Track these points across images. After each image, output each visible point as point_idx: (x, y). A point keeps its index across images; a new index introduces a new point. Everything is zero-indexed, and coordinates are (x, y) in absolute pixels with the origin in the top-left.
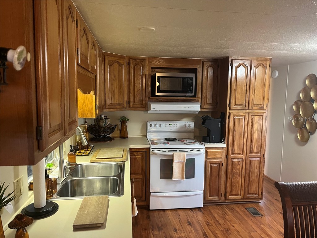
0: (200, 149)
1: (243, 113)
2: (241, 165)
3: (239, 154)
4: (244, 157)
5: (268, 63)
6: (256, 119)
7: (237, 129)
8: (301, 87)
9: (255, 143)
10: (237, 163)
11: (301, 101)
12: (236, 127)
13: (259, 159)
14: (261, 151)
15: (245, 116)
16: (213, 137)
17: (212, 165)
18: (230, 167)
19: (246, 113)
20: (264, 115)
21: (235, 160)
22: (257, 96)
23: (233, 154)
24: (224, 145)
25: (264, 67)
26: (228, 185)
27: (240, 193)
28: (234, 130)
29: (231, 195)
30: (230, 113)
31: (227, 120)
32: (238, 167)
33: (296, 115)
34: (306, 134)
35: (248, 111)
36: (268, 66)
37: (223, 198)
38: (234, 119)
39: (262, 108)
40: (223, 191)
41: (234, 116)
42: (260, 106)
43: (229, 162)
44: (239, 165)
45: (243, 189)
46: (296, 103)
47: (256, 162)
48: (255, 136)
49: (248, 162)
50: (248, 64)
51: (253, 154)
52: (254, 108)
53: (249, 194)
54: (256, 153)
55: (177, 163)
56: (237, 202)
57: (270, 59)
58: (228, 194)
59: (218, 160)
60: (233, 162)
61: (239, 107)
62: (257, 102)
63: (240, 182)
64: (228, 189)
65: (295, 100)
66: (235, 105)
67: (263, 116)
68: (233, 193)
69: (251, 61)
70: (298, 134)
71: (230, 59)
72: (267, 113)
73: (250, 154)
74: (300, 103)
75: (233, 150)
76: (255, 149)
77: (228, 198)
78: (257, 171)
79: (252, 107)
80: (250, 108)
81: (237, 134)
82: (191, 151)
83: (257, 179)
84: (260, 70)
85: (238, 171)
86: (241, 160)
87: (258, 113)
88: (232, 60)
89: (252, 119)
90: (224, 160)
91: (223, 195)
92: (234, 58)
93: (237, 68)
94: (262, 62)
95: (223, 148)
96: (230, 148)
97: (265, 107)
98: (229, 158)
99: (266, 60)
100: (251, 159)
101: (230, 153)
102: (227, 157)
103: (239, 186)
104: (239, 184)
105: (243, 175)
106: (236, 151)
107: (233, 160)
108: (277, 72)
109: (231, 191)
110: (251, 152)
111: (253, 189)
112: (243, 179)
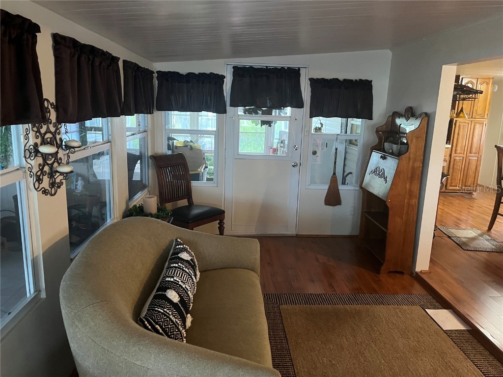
1: (467, 121)
2: (461, 162)
3: (462, 153)
4: (465, 156)
5: (491, 81)
6: (478, 126)
7: (461, 134)
10: (458, 160)
12: (460, 132)
13: (477, 158)
14: (479, 152)
15: (468, 123)
18: (452, 163)
19: (469, 120)
21: (457, 158)
22: (480, 107)
23: (456, 153)
24: (450, 146)
25: (488, 84)
27: (458, 185)
28: (458, 134)
29: (451, 186)
30: (456, 121)
31: (454, 126)
32: (459, 164)
35: (472, 119)
36: (491, 84)
38: (460, 125)
39: (483, 117)
41: (459, 123)
42: (482, 115)
43: (452, 160)
45: (461, 182)
47: (474, 161)
48: (476, 140)
49: (468, 160)
50: (475, 81)
51: (473, 154)
52: (477, 117)
53: (466, 186)
54: (475, 153)
56: (455, 192)
57: (493, 78)
58: (448, 185)
60: (455, 160)
62: (479, 111)
63: (459, 176)
64: (449, 181)
67: (483, 123)
68: (452, 185)
69: (478, 79)
71: (461, 78)
72: (486, 122)
73: (469, 154)
75: (456, 150)
76: (474, 150)
77: (448, 188)
78: (474, 168)
79: (475, 116)
80: (473, 117)
83: (474, 175)
84: (483, 86)
85: (458, 167)
86: (462, 158)
87: (479, 121)
88: (462, 78)
89: (475, 125)
90: (448, 158)
94: (486, 80)
96: (454, 149)
97: (486, 117)
98: (452, 156)
99: (490, 79)
100: (470, 158)
101: (453, 152)
102: (450, 156)
103: (458, 180)
104: (458, 178)
105: (462, 171)
106: (458, 151)
107: (455, 158)
108: (496, 86)
109: (451, 183)
110: (471, 153)
111: (470, 181)
112: (462, 173)
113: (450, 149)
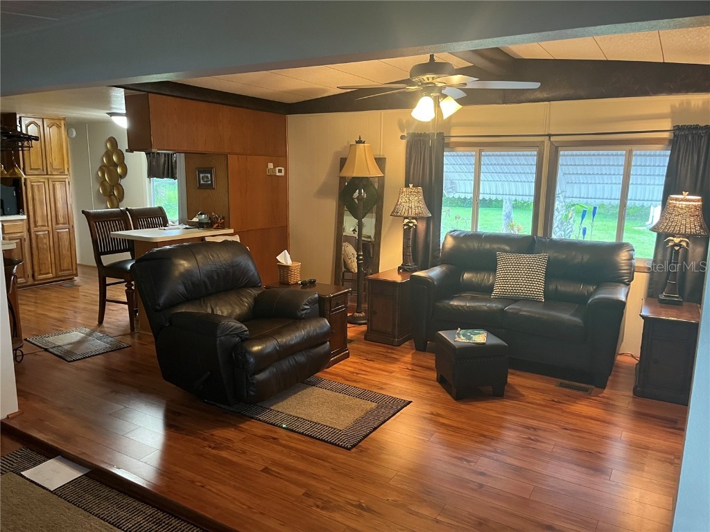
1: (41, 178)
2: (48, 238)
3: (44, 226)
4: (50, 230)
5: (63, 122)
6: (58, 185)
7: (37, 197)
8: (104, 151)
9: (61, 213)
10: (42, 236)
11: (105, 166)
12: (35, 195)
13: (67, 230)
14: (68, 220)
15: (44, 182)
16: (9, 209)
18: (34, 241)
19: (44, 178)
20: (67, 181)
21: (39, 233)
22: (55, 159)
23: (36, 226)
24: (25, 217)
25: (59, 127)
26: (36, 263)
27: (50, 271)
28: (33, 199)
29: (40, 274)
30: (25, 179)
31: (24, 187)
32: (45, 241)
33: (103, 183)
34: (115, 202)
35: (47, 176)
36: (63, 126)
37: (30, 281)
38: (32, 186)
39: (62, 173)
40: (29, 272)
41: (31, 182)
42: (61, 171)
43: (33, 236)
44: (45, 238)
45: (53, 265)
46: (101, 169)
47: (65, 233)
48: (60, 205)
49: (56, 234)
50: (40, 123)
51: (60, 226)
52: (54, 173)
53: (62, 270)
54: (64, 224)
57: (64, 119)
58: (36, 274)
59: (19, 235)
60: (37, 236)
61: (36, 172)
62: (56, 164)
63: (49, 258)
64: (36, 268)
65: (99, 165)
66: (31, 169)
67: (65, 182)
68: (42, 272)
69: (43, 119)
70: (108, 203)
71: (18, 116)
72: (69, 178)
73: (56, 225)
74: (104, 168)
75: (35, 222)
76: (61, 220)
77: (36, 278)
78: (67, 243)
79: (51, 172)
80: (49, 173)
81: (37, 203)
83: (69, 253)
84: (54, 130)
85: (45, 246)
86: (46, 232)
87: (59, 178)
88: (20, 118)
89: (54, 185)
90: (25, 235)
91: (30, 276)
92: (22, 115)
93: (27, 126)
94: (56, 121)
95: (22, 220)
96: (32, 220)
97: (66, 173)
98: (32, 231)
99: (60, 119)
100: (58, 231)
101: (32, 225)
102: (29, 230)
103: (48, 264)
104: (48, 261)
105: (52, 250)
106: (40, 223)
107: (37, 233)
108: (74, 130)
109: (40, 270)
110: (57, 223)
111: (66, 264)
112: (53, 254)
113: (25, 222)
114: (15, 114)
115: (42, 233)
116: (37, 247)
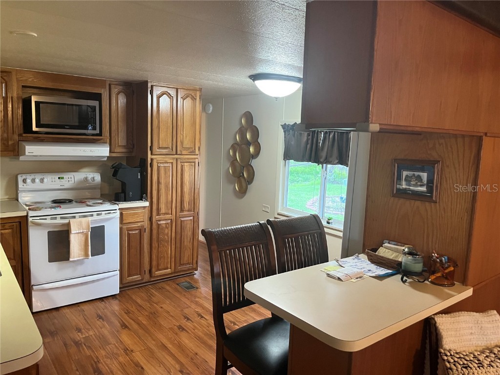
0: (112, 212)
1: (169, 159)
2: (170, 228)
3: (167, 214)
4: (173, 217)
5: (198, 94)
6: (187, 167)
7: (162, 181)
8: (237, 127)
9: (187, 198)
10: (164, 226)
11: (236, 143)
12: (161, 178)
13: (192, 218)
14: (194, 207)
15: (172, 163)
16: (131, 193)
17: (130, 232)
18: (155, 232)
19: (173, 158)
20: (197, 161)
21: (162, 222)
22: (186, 137)
23: (158, 214)
24: (147, 204)
25: (194, 99)
26: (154, 257)
27: (169, 266)
28: (159, 183)
29: (159, 270)
30: (152, 160)
31: (149, 169)
32: (166, 231)
33: (233, 162)
34: (244, 184)
35: (176, 156)
36: (198, 99)
37: (147, 277)
38: (158, 167)
39: (193, 153)
40: (147, 267)
41: (158, 163)
42: (191, 150)
43: (154, 226)
44: (167, 228)
45: (173, 260)
46: (233, 147)
47: (189, 222)
48: (186, 189)
49: (179, 223)
50: (173, 92)
51: (185, 213)
52: (184, 152)
53: (181, 265)
54: (189, 211)
55: (77, 235)
56: (166, 279)
57: (200, 90)
58: (153, 270)
59: (139, 224)
60: (159, 225)
61: (164, 151)
62: (187, 144)
63: (169, 250)
64: (154, 263)
65: (231, 142)
66: (159, 148)
67: (195, 162)
68: (160, 268)
69: (177, 90)
70: (236, 185)
71: (149, 85)
72: (201, 158)
73: (180, 212)
74: (236, 145)
75: (158, 209)
76: (186, 206)
77: (153, 275)
78: (190, 233)
79: (181, 151)
80: (179, 152)
81: (162, 187)
82: (98, 215)
83: (191, 244)
84: (188, 103)
85: (166, 237)
86: (169, 221)
87: (188, 159)
88: (152, 86)
89: (182, 166)
90: (146, 224)
91: (147, 272)
92: (154, 84)
93: (159, 97)
94: (191, 92)
95: (144, 207)
96: (155, 207)
97: (197, 152)
98: (154, 220)
99: (195, 90)
100: (182, 219)
101: (154, 213)
102: (151, 219)
103: (168, 257)
104: (167, 254)
105: (173, 242)
106: (163, 211)
107: (159, 223)
108: (211, 105)
109: (158, 265)
110: (182, 210)
111: (186, 258)
112: (173, 247)
113: (147, 211)
114: (146, 82)
115: (164, 222)
116: (158, 238)
